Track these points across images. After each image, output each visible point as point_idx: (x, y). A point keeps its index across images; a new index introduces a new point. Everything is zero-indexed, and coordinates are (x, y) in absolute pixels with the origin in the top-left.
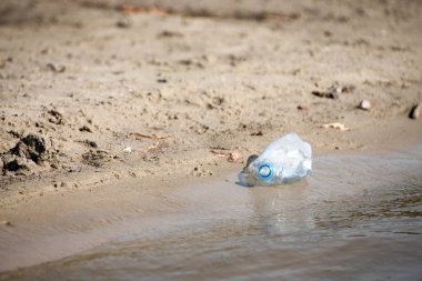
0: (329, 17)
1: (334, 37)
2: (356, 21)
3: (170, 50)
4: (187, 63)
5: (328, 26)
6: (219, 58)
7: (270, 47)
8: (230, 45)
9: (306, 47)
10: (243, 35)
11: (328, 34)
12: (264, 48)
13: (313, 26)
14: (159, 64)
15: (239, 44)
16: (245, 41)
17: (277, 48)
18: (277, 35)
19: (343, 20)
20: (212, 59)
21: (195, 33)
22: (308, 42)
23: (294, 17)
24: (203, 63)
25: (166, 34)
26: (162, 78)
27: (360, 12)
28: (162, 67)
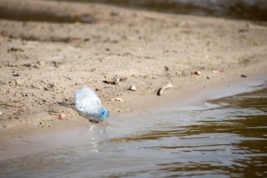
0: (107, 40)
1: (112, 52)
2: (122, 42)
3: (17, 59)
4: (29, 66)
5: (107, 45)
6: (46, 63)
7: (76, 57)
8: (52, 56)
9: (96, 57)
10: (59, 50)
11: (107, 50)
12: (72, 57)
13: (99, 45)
14: (12, 66)
15: (57, 55)
16: (60, 53)
17: (80, 57)
18: (78, 50)
19: (115, 42)
20: (42, 63)
21: (30, 49)
22: (97, 54)
23: (86, 40)
24: (38, 65)
25: (12, 49)
26: (15, 74)
27: (125, 37)
28: (14, 68)
